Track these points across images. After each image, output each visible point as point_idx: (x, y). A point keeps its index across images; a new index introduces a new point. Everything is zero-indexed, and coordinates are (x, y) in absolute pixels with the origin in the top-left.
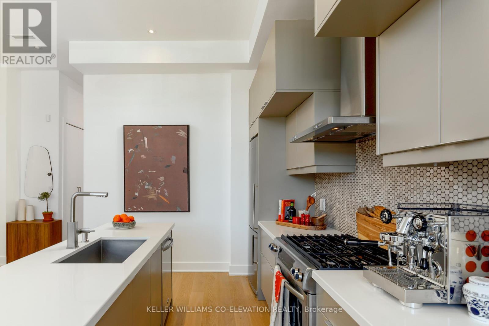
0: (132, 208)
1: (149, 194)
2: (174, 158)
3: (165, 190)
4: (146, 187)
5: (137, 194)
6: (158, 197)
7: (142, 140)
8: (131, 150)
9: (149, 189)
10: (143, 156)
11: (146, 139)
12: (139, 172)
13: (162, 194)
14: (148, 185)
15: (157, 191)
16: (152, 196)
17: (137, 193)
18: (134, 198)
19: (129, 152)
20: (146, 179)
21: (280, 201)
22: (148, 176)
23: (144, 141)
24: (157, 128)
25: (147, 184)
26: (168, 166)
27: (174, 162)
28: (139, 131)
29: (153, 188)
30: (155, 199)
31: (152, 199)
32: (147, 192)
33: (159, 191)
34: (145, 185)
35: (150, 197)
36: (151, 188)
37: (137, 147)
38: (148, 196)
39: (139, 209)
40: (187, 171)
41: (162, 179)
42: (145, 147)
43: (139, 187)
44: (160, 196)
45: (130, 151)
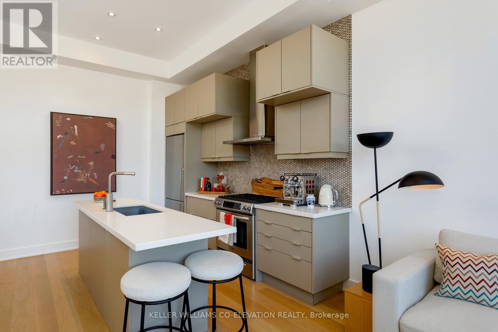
0: (60, 190)
1: (79, 178)
2: (103, 146)
3: (95, 174)
4: (76, 171)
5: (66, 178)
6: (88, 180)
7: (72, 128)
8: (60, 136)
9: (79, 173)
10: (73, 143)
11: (76, 127)
12: (69, 157)
13: (92, 176)
14: (78, 169)
15: (86, 175)
16: (82, 179)
17: (66, 176)
18: (63, 182)
19: (58, 138)
20: (76, 164)
21: (202, 178)
22: (78, 161)
23: (74, 130)
24: (87, 118)
25: (77, 168)
26: (97, 153)
27: (103, 149)
28: (68, 119)
29: (83, 172)
30: (85, 181)
31: (82, 182)
32: (76, 175)
33: (89, 175)
34: (74, 169)
35: (80, 180)
36: (81, 171)
37: (66, 134)
38: (77, 179)
39: (68, 192)
40: (114, 157)
41: (91, 163)
42: (75, 134)
43: (69, 171)
44: (89, 179)
45: (58, 137)
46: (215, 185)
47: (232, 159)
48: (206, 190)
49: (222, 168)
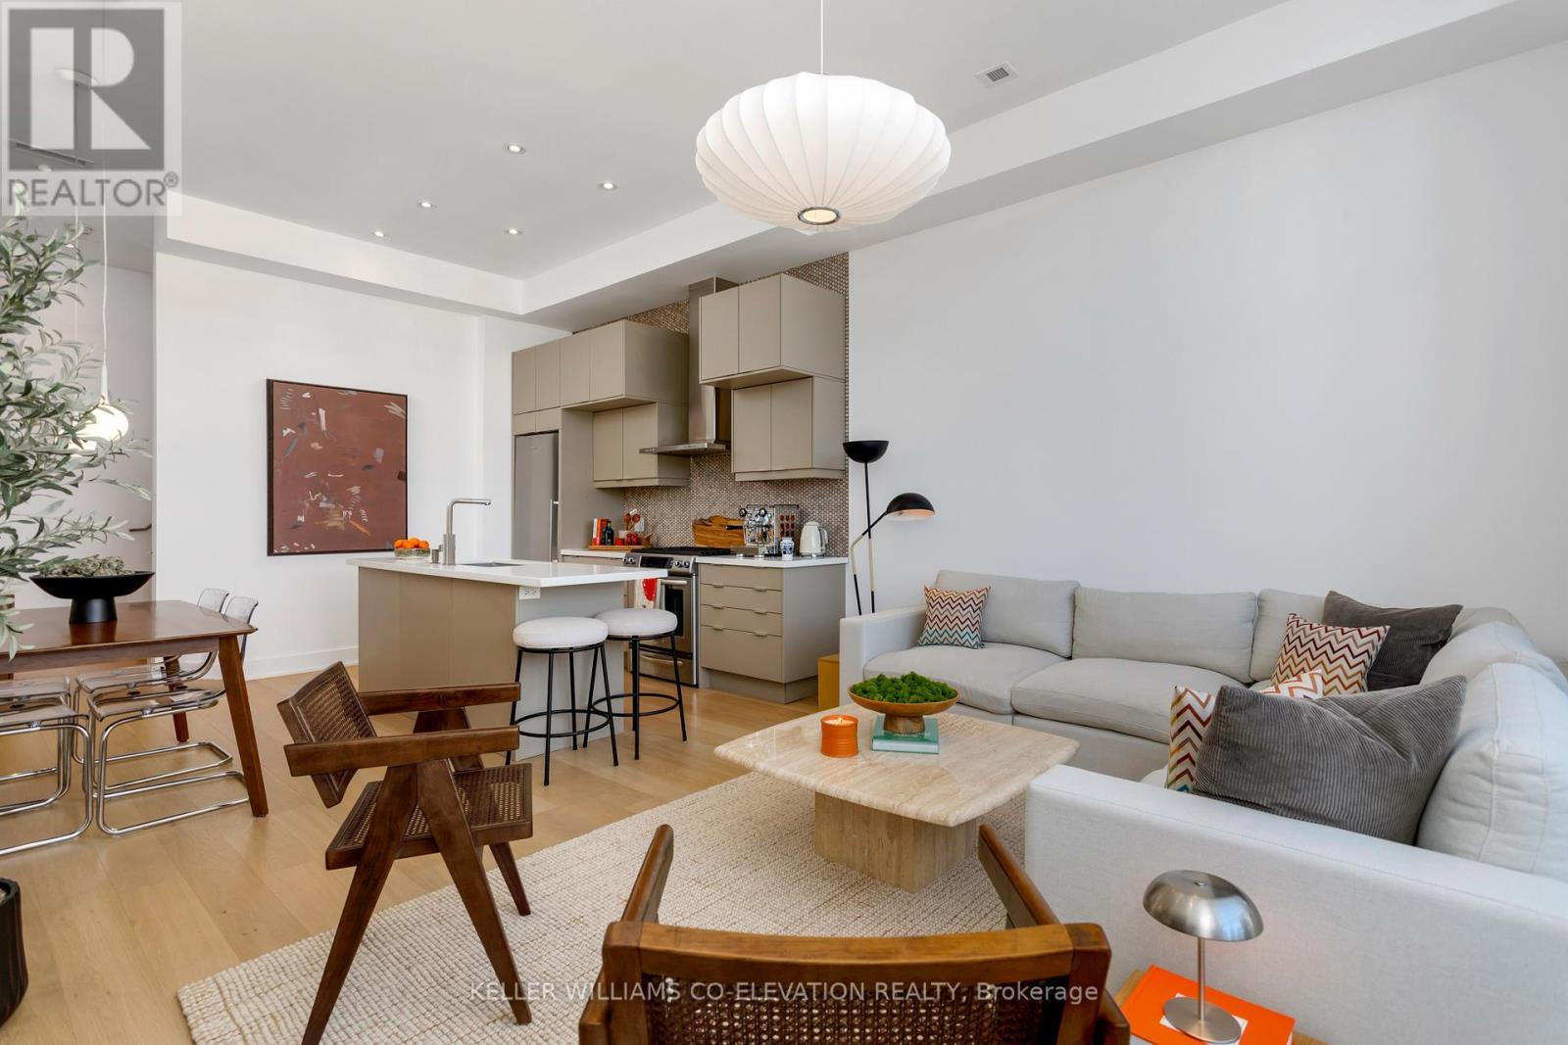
0: (290, 545)
1: (327, 519)
2: (379, 453)
3: (363, 512)
4: (322, 505)
5: (301, 519)
6: (348, 525)
7: (313, 414)
8: (289, 430)
9: (328, 509)
10: (316, 446)
11: (322, 412)
12: (307, 476)
13: (357, 517)
14: (327, 502)
15: (345, 513)
16: (335, 522)
17: (301, 515)
18: (295, 527)
19: (285, 435)
20: (323, 490)
21: (596, 520)
22: (327, 484)
23: (318, 417)
24: (346, 393)
25: (325, 499)
26: (369, 467)
27: (380, 460)
28: (307, 395)
29: (337, 507)
30: (342, 526)
31: (335, 527)
32: (323, 514)
33: (350, 513)
34: (319, 500)
35: (331, 524)
36: (334, 506)
37: (302, 426)
38: (325, 522)
39: (306, 548)
40: (403, 476)
41: (355, 490)
42: (319, 427)
43: (307, 505)
44: (351, 522)
45: (285, 432)
46: (623, 534)
47: (656, 483)
48: (603, 543)
49: (634, 501)
